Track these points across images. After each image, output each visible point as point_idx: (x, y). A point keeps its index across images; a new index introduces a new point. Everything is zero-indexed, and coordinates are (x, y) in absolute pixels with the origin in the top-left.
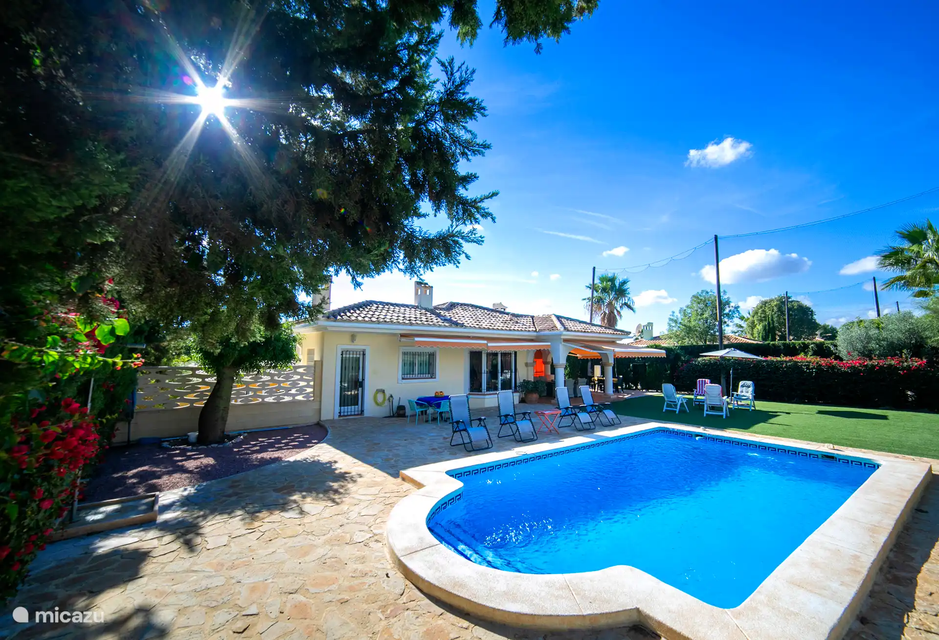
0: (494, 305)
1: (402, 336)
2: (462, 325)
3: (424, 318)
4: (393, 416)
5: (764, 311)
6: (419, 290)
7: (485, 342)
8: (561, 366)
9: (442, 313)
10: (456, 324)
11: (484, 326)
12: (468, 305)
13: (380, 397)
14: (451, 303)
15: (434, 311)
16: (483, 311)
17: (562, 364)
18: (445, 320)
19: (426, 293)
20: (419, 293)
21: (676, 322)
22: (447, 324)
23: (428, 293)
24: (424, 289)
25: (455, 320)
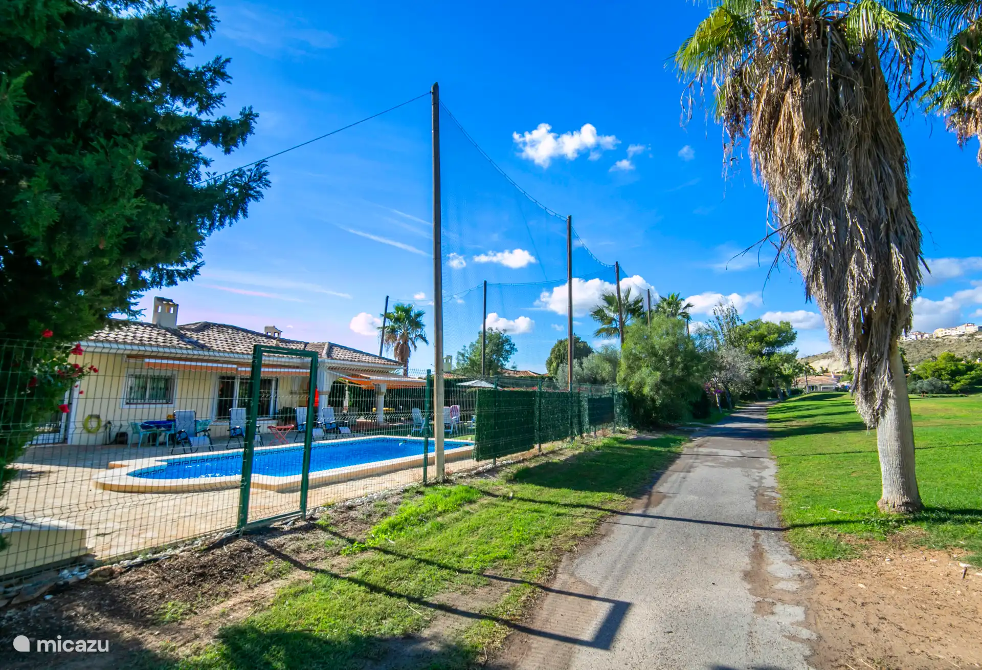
0: (266, 328)
1: (129, 356)
2: (209, 349)
3: (161, 339)
4: (111, 443)
5: (559, 350)
6: (160, 307)
7: (235, 366)
8: (323, 393)
9: (188, 334)
10: (203, 347)
11: (238, 350)
12: (228, 327)
13: (94, 424)
14: (207, 322)
15: (177, 333)
16: (245, 334)
17: (326, 392)
18: (190, 342)
19: (169, 310)
20: (160, 311)
21: (463, 355)
22: (189, 347)
23: (172, 312)
24: (167, 307)
25: (203, 342)
